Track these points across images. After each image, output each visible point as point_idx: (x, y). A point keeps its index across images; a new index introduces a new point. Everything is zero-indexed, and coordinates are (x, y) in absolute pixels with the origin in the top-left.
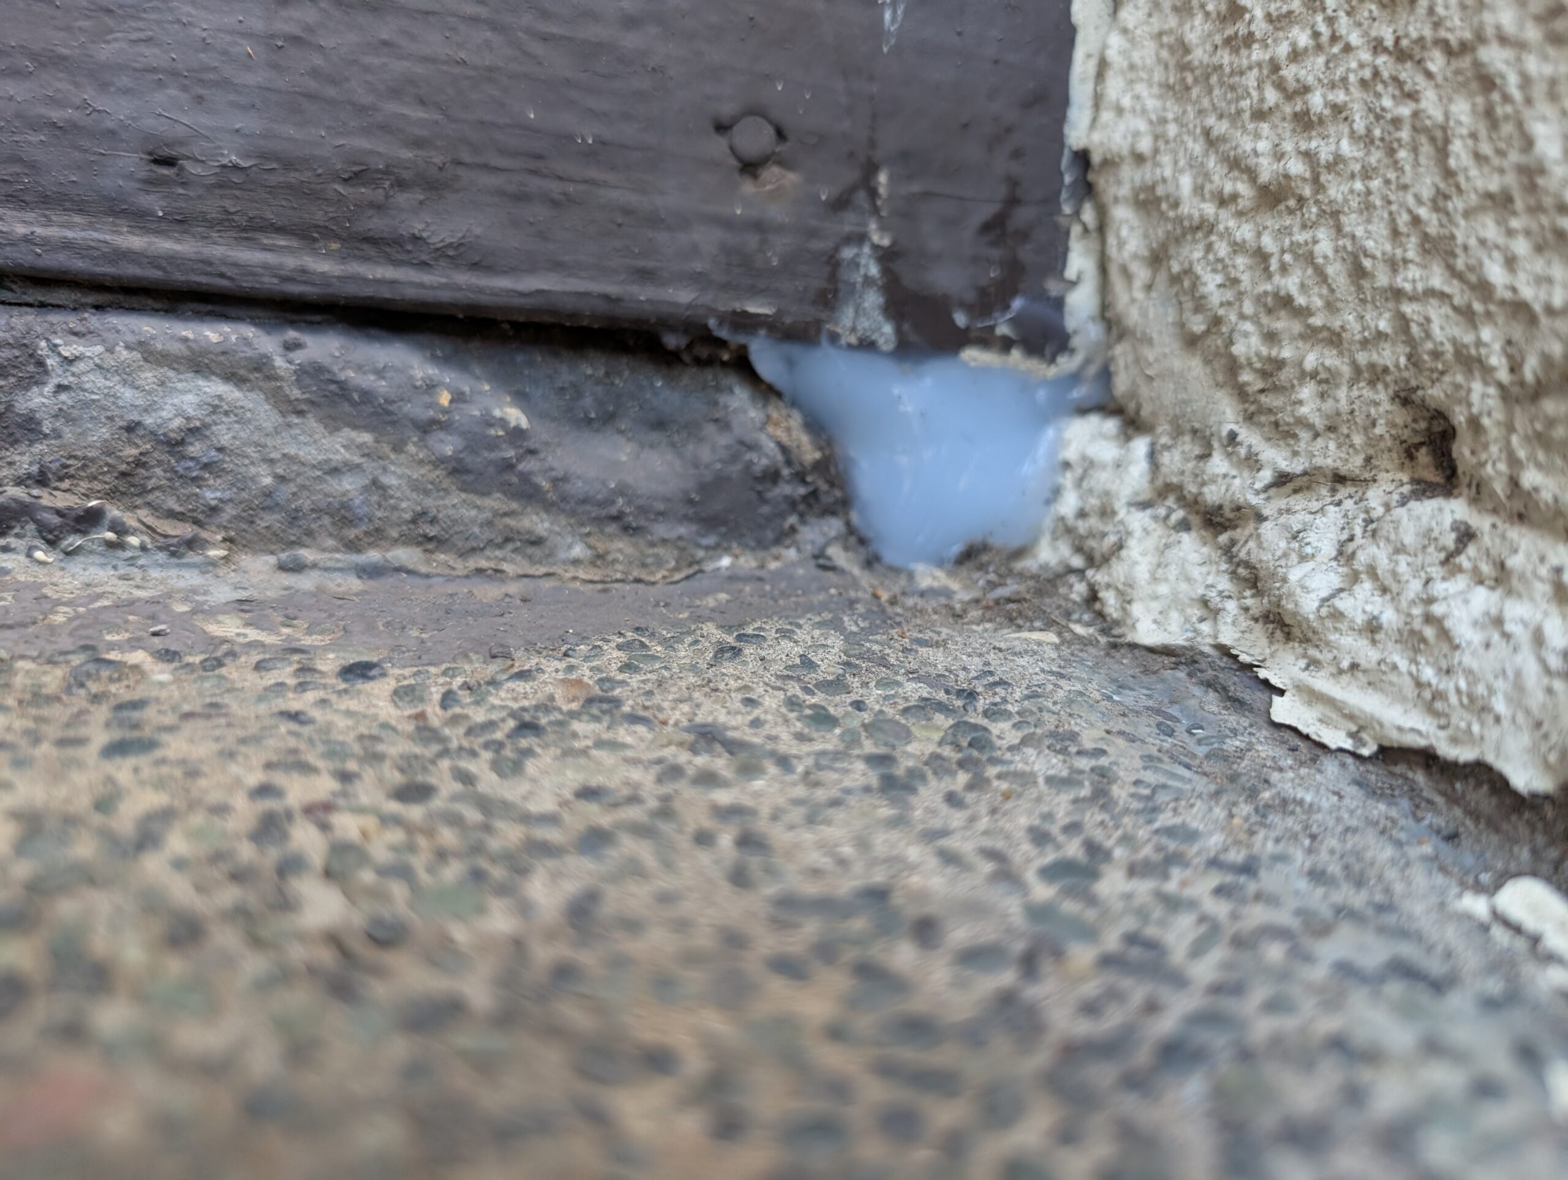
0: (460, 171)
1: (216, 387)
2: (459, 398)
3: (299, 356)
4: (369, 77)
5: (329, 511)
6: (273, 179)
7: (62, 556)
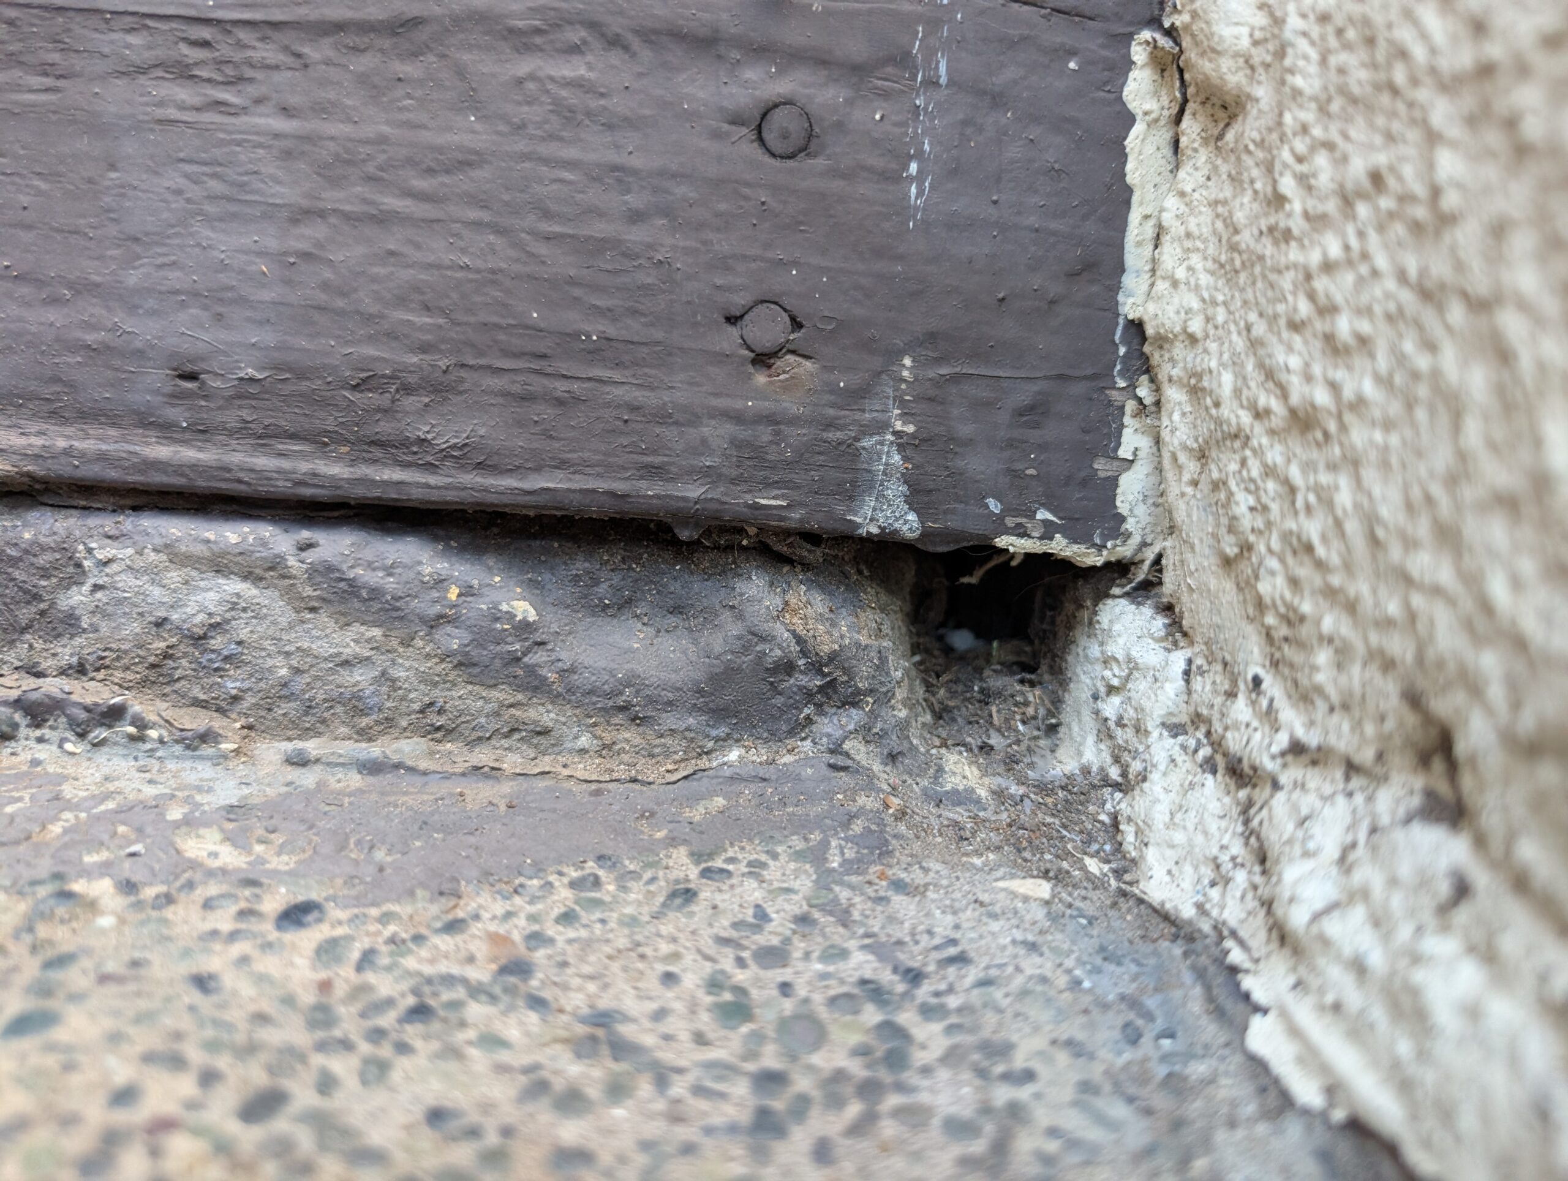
0: (463, 373)
1: (235, 586)
2: (467, 592)
3: (311, 556)
4: (375, 287)
5: (338, 700)
6: (287, 389)
7: (89, 747)
